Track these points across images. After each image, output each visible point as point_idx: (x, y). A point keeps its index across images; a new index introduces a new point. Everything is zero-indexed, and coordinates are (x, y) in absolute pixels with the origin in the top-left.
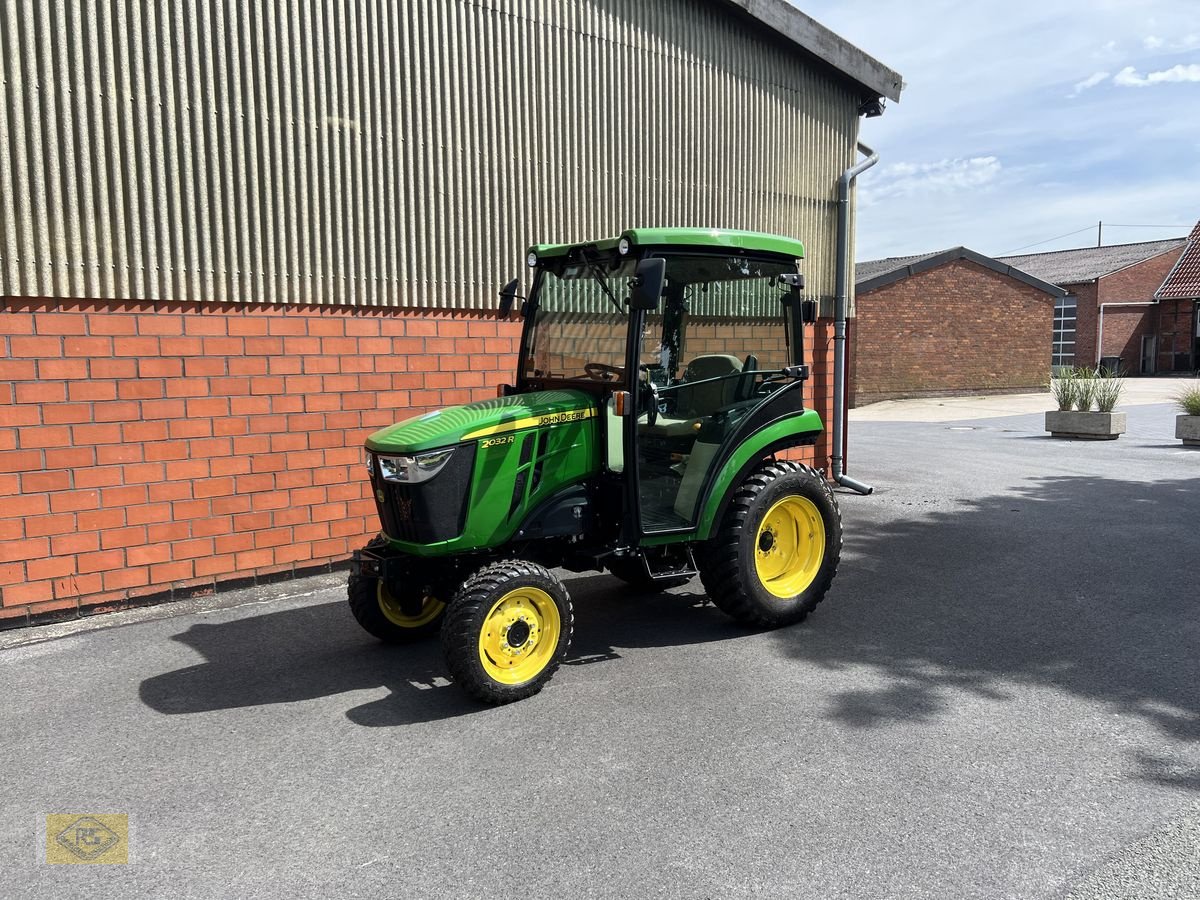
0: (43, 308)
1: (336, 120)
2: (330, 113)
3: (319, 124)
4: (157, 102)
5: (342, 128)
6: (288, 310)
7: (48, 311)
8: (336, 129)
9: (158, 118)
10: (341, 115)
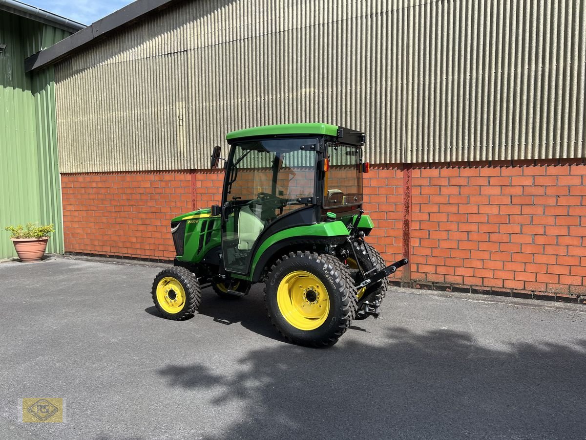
0: (220, 172)
1: (303, 90)
2: (301, 88)
3: (297, 94)
4: (247, 100)
5: (305, 92)
6: (285, 169)
7: (221, 173)
8: (303, 94)
9: (247, 106)
10: (305, 88)
